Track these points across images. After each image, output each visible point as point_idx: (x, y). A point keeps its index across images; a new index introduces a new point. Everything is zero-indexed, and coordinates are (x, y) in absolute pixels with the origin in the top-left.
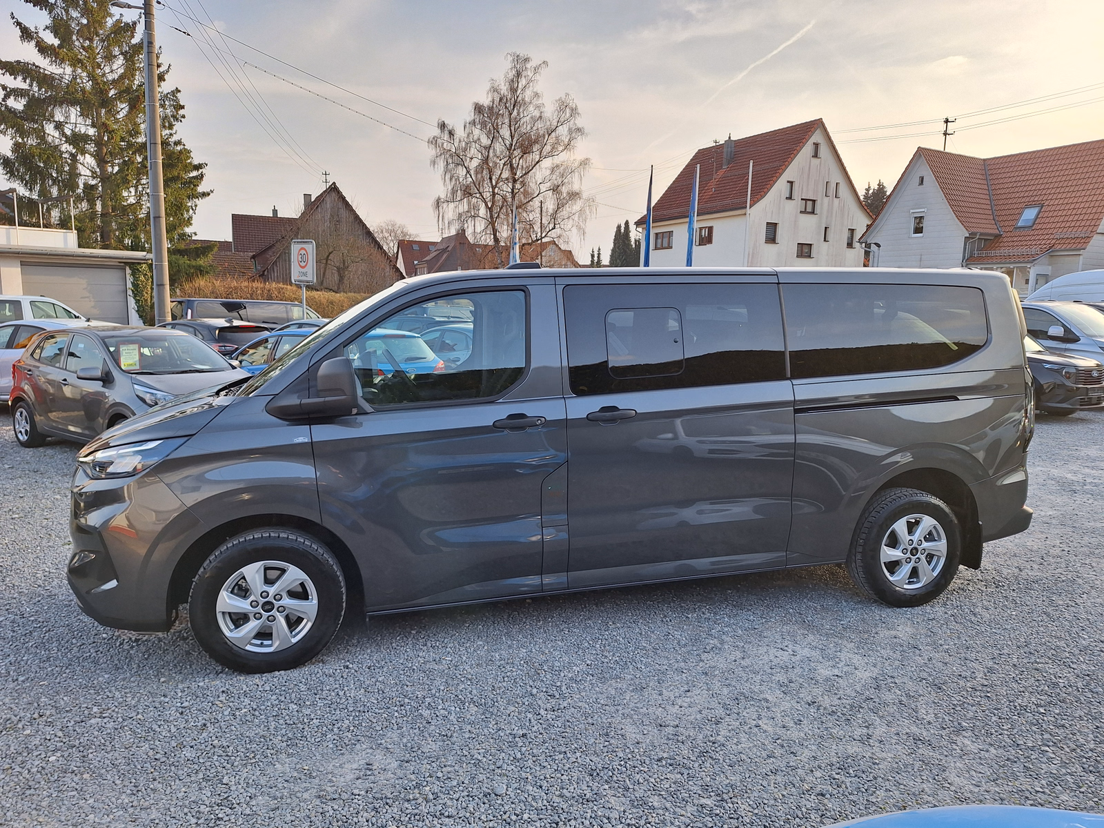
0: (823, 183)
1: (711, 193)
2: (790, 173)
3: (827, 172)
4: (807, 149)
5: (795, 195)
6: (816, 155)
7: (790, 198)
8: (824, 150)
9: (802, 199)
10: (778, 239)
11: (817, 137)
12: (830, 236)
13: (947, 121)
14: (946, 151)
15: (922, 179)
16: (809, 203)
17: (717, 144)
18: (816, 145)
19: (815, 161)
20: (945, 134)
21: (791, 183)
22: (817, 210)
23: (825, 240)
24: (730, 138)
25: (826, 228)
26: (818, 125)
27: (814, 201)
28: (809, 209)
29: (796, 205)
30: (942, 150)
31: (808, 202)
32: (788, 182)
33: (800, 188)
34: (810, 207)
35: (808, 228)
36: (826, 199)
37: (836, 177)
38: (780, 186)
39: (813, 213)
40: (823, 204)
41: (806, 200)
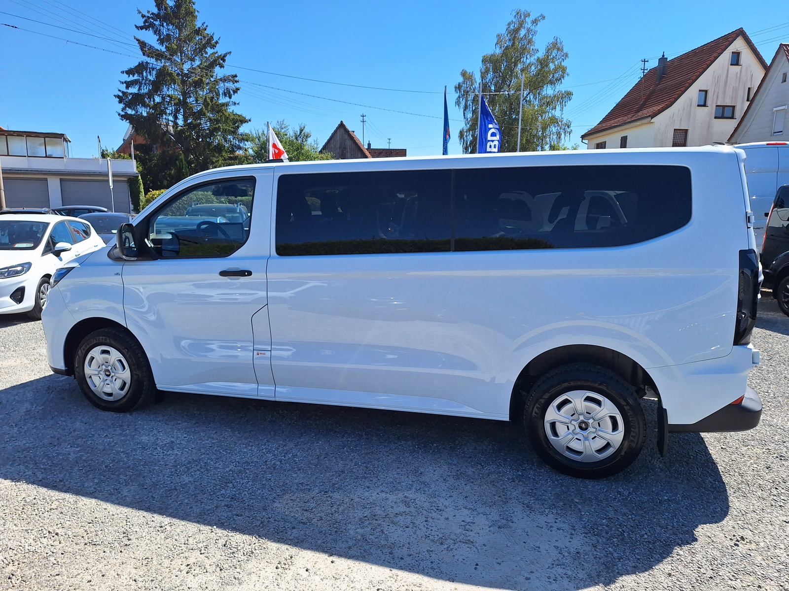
0: (744, 88)
2: (704, 81)
3: (749, 78)
4: (726, 56)
5: (709, 102)
6: (736, 63)
7: (705, 105)
9: (717, 106)
10: (688, 143)
11: (738, 45)
15: (785, 75)
18: (736, 54)
19: (736, 68)
21: (706, 91)
22: (736, 115)
24: (663, 56)
26: (740, 33)
27: (734, 107)
28: (727, 114)
29: (710, 110)
31: (726, 108)
32: (700, 91)
33: (715, 96)
34: (727, 112)
38: (692, 93)
39: (732, 118)
40: (743, 109)
41: (724, 107)
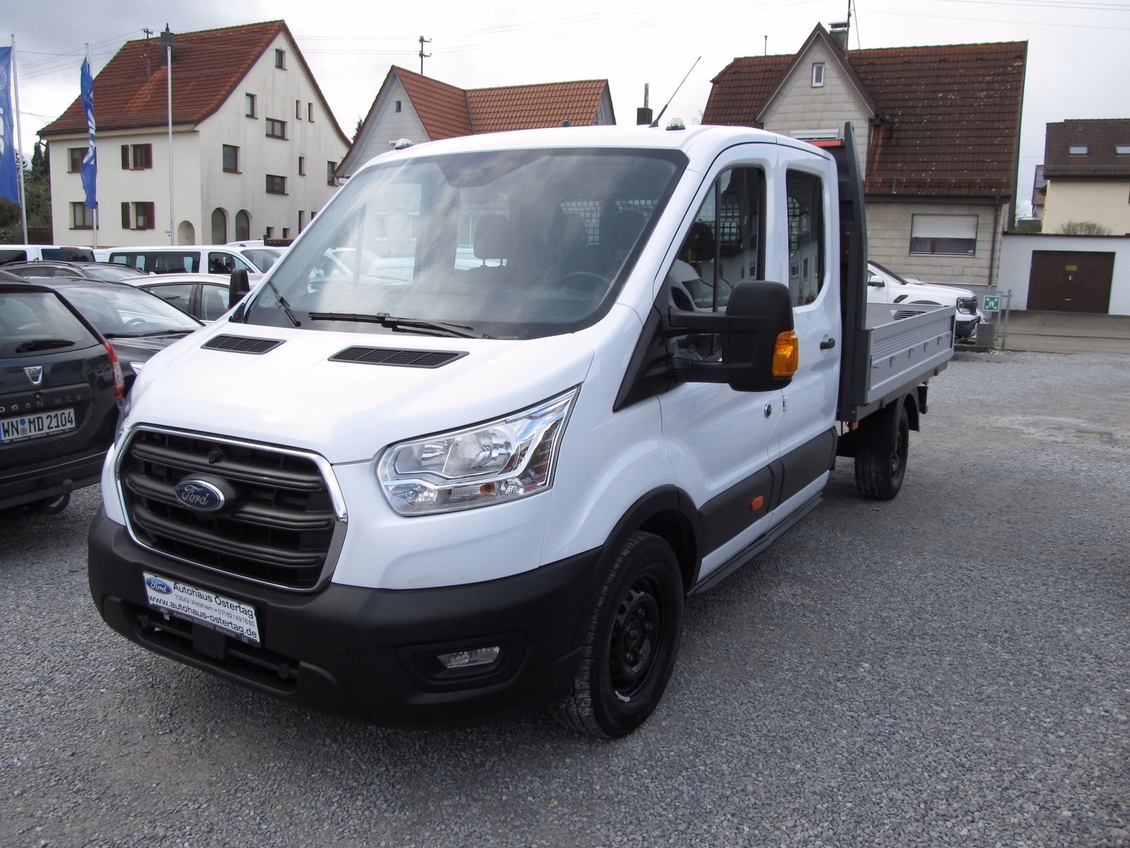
0: (292, 102)
1: (146, 100)
2: (250, 83)
3: (296, 88)
4: (269, 57)
5: (258, 113)
6: (280, 65)
7: (251, 116)
8: (290, 58)
9: (267, 119)
10: (241, 168)
11: (280, 42)
12: (306, 169)
13: (422, 40)
14: (424, 74)
15: (399, 104)
16: (278, 126)
17: (150, 36)
18: (280, 53)
19: (279, 72)
20: (422, 55)
21: (252, 97)
22: (288, 134)
23: (301, 173)
24: (167, 29)
25: (301, 159)
26: (279, 28)
27: (283, 124)
28: (278, 132)
29: (260, 126)
30: (420, 73)
31: (275, 123)
32: (247, 95)
33: (264, 105)
34: (277, 130)
35: (277, 158)
36: (297, 123)
37: (308, 96)
38: (236, 101)
39: (282, 137)
40: (294, 128)
41: (273, 121)
